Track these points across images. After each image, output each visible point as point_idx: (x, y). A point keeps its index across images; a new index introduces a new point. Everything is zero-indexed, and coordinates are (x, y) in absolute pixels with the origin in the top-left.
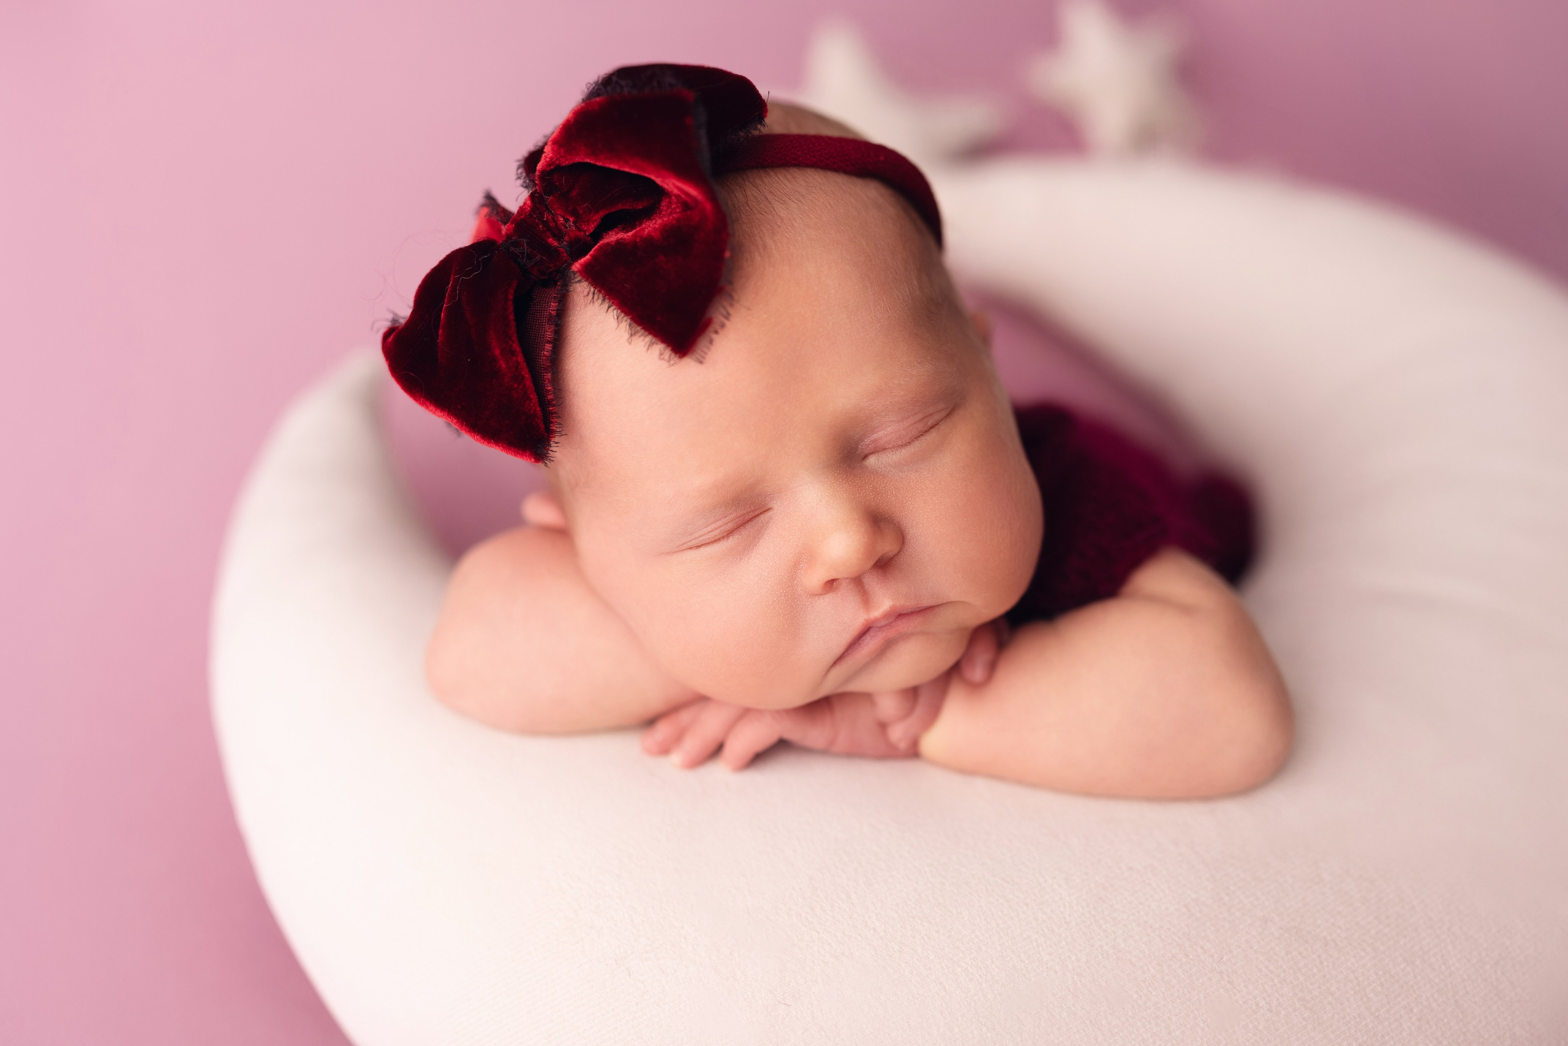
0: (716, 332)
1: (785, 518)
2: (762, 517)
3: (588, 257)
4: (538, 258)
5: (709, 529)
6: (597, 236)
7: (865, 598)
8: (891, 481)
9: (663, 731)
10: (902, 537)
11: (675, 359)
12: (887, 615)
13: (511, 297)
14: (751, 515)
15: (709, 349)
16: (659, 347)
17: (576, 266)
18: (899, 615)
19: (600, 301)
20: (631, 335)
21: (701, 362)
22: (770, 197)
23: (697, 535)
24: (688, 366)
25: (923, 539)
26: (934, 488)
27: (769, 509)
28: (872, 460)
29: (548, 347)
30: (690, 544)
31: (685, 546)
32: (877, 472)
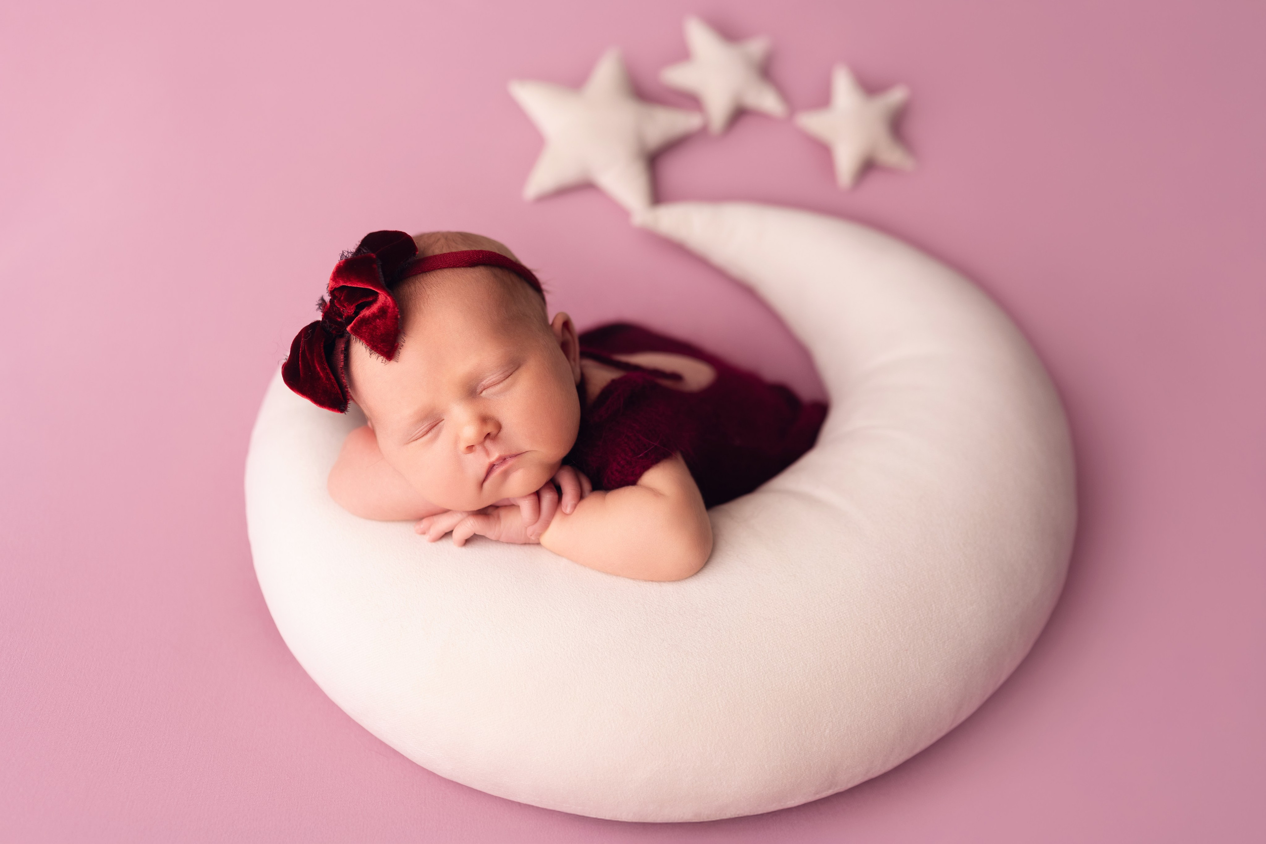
0: (401, 349)
1: (449, 423)
2: (441, 424)
3: (352, 324)
4: (333, 327)
5: (417, 431)
6: (357, 313)
7: (487, 453)
8: (492, 402)
9: (425, 523)
10: (499, 425)
11: (387, 361)
12: (498, 459)
13: (322, 346)
14: (435, 423)
15: (399, 356)
16: (381, 358)
17: (348, 329)
18: (503, 460)
19: (359, 341)
20: (371, 354)
21: (397, 362)
22: (425, 286)
23: (413, 435)
24: (392, 363)
25: (510, 425)
26: (512, 402)
27: (443, 420)
28: (483, 394)
29: (342, 363)
30: (412, 439)
31: (411, 440)
32: (486, 398)
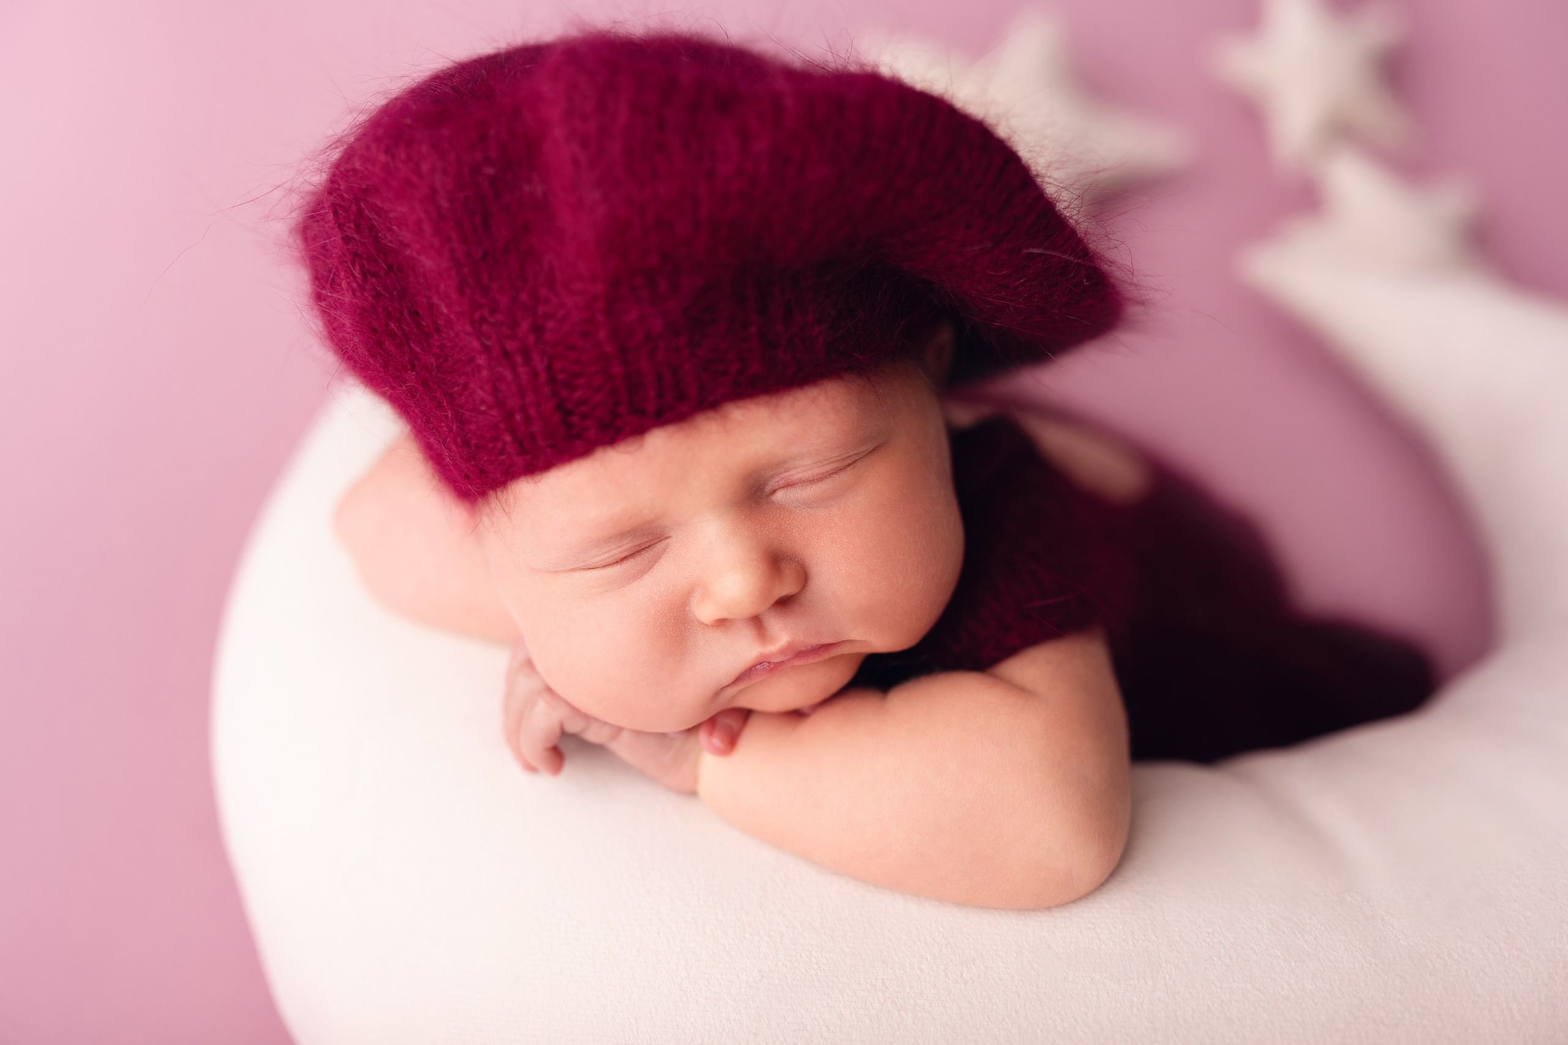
1: (683, 547)
2: (660, 545)
7: (762, 633)
8: (799, 518)
10: (804, 577)
12: (783, 651)
14: (648, 544)
18: (795, 653)
25: (828, 576)
26: (844, 527)
27: (667, 538)
28: (779, 496)
32: (784, 508)
